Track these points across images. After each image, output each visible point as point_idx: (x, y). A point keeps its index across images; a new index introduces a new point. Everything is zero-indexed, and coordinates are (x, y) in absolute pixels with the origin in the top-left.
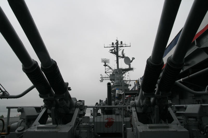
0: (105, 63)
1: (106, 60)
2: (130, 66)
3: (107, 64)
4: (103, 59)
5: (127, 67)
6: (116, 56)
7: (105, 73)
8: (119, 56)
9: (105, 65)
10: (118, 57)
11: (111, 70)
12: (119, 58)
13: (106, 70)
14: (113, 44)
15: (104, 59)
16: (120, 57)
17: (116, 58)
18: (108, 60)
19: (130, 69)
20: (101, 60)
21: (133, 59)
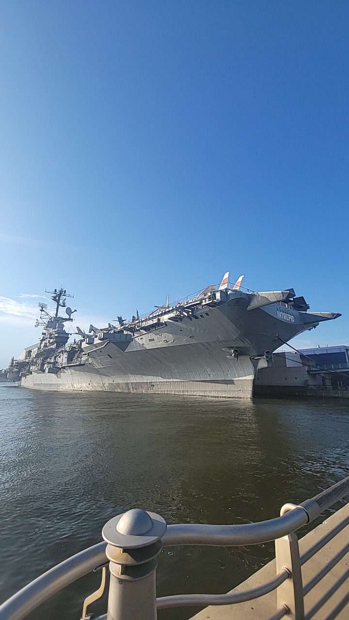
0: (42, 309)
1: (43, 305)
2: (70, 317)
3: (44, 309)
4: (40, 304)
5: (68, 317)
6: (57, 303)
9: (42, 310)
10: (58, 305)
11: (47, 317)
13: (42, 316)
14: (56, 290)
16: (60, 305)
17: (56, 305)
18: (46, 306)
19: (70, 319)
20: (38, 305)
21: (76, 311)
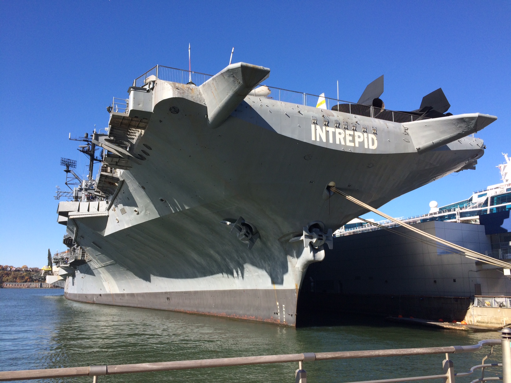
1: (69, 161)
3: (70, 169)
4: (64, 160)
6: (89, 157)
7: (66, 184)
8: (95, 158)
9: (67, 171)
10: (93, 159)
12: (94, 162)
13: (68, 179)
15: (66, 160)
16: (96, 160)
18: (74, 162)
